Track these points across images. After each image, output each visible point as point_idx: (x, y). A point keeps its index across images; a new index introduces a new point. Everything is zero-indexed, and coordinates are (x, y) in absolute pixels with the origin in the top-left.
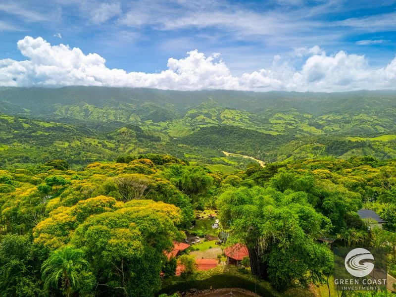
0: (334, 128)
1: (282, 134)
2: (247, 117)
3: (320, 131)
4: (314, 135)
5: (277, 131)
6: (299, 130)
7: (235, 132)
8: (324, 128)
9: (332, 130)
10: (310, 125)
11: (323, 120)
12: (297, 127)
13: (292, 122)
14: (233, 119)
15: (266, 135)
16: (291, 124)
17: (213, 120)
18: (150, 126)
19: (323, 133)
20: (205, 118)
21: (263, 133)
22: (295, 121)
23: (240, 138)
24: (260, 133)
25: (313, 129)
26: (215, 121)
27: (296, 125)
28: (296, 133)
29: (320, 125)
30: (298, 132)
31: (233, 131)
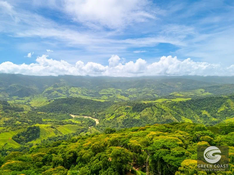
0: (134, 96)
1: (107, 101)
2: (86, 92)
3: (127, 98)
4: (124, 100)
5: (103, 99)
6: (116, 98)
7: (78, 101)
8: (129, 96)
9: (133, 97)
10: (122, 95)
11: (127, 92)
12: (115, 96)
13: (112, 93)
14: (77, 93)
15: (98, 102)
16: (111, 95)
17: (63, 94)
18: (16, 100)
19: (129, 99)
20: (58, 93)
21: (96, 101)
22: (113, 93)
23: (82, 105)
24: (94, 101)
25: (123, 97)
26: (65, 94)
27: (114, 95)
28: (114, 100)
29: (127, 95)
30: (115, 99)
31: (77, 101)
